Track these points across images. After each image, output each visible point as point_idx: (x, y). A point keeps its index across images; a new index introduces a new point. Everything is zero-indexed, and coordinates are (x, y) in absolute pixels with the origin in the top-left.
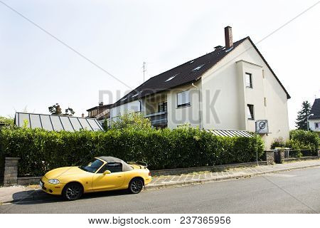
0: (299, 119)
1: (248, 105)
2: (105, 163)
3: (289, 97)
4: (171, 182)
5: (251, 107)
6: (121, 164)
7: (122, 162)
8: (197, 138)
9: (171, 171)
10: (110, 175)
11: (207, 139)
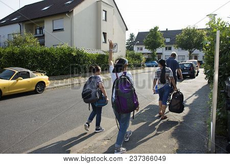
0: (127, 44)
1: (103, 33)
2: (17, 72)
3: (127, 29)
4: (60, 85)
5: (105, 34)
6: (28, 73)
7: (29, 71)
8: (74, 54)
9: (56, 77)
10: (22, 81)
11: (80, 55)
